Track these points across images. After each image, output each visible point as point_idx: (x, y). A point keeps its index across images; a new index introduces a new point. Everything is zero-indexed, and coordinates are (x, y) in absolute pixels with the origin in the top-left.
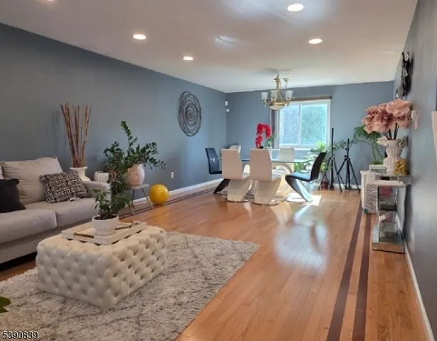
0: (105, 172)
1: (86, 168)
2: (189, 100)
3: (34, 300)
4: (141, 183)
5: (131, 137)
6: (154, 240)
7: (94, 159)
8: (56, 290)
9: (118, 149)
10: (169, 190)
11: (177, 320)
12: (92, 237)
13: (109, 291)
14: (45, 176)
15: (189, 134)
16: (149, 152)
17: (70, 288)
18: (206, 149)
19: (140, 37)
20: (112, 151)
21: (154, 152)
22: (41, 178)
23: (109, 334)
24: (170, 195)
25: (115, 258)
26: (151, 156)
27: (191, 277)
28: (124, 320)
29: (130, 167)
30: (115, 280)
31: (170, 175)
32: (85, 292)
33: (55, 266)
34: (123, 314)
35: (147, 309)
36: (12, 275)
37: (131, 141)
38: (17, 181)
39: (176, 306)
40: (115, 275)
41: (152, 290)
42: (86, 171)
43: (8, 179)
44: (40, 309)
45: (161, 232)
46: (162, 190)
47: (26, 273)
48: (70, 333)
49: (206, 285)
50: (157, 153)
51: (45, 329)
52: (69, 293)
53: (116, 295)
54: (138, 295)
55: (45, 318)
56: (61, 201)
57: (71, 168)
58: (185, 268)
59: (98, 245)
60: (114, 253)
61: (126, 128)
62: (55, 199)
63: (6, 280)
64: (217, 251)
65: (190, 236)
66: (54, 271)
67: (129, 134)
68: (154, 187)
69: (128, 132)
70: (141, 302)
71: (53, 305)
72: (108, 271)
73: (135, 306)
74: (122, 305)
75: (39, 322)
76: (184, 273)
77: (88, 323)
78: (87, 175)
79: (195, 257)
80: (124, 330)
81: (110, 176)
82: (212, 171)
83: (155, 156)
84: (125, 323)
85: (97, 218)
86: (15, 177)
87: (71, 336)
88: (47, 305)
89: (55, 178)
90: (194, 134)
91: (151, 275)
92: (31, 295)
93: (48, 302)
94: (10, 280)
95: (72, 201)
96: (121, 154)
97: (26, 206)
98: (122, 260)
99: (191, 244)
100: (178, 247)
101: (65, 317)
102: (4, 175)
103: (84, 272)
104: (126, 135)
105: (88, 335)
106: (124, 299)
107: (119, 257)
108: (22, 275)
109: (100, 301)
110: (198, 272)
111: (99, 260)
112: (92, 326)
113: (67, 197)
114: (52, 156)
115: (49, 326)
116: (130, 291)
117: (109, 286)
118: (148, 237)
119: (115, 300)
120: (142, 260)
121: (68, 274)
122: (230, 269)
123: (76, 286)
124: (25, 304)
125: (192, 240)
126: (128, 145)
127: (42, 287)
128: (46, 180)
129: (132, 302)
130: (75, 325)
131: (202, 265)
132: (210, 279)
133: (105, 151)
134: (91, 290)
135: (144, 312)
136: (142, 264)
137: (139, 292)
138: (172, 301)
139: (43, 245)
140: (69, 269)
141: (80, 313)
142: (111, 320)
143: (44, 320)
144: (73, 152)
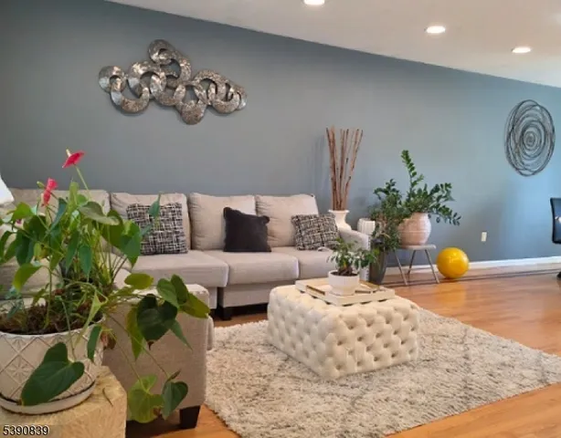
0: (372, 220)
1: (347, 211)
2: (532, 115)
3: (260, 350)
4: (424, 241)
5: (415, 174)
6: (398, 314)
7: (361, 201)
8: (282, 346)
9: (394, 190)
10: (471, 259)
11: (401, 417)
12: (323, 293)
13: (330, 360)
14: (297, 217)
15: (524, 172)
16: (440, 197)
17: (294, 346)
18: (552, 200)
19: (436, 30)
20: (386, 192)
21: (447, 198)
22: (293, 218)
23: (317, 404)
24: (470, 268)
25: (341, 322)
26: (442, 203)
27: (446, 379)
28: (338, 396)
29: (407, 216)
30: (339, 349)
31: (480, 237)
32: (307, 354)
33: (283, 318)
34: (342, 391)
35: (369, 395)
36: (247, 321)
37: (414, 180)
38: (267, 219)
39: (407, 403)
40: (340, 343)
41: (385, 378)
42: (348, 215)
43: (260, 215)
44: (262, 360)
45: (412, 307)
46: (458, 257)
47: (260, 322)
48: (281, 389)
49: (462, 394)
50: (452, 199)
51: (261, 379)
52: (293, 353)
53: (339, 367)
54: (366, 377)
55: (264, 369)
56: (310, 249)
57: (330, 211)
58: (441, 366)
59: (328, 303)
60: (341, 316)
61: (408, 160)
62: (304, 246)
63: (241, 324)
64: (506, 359)
65: (474, 331)
66: (282, 323)
67: (413, 169)
68: (447, 250)
69: (411, 167)
70: (366, 386)
71: (276, 359)
72: (331, 335)
73: (358, 387)
74: (343, 382)
75: (258, 371)
76: (438, 372)
77: (302, 387)
78: (348, 221)
79: (466, 358)
80: (334, 405)
81: (377, 226)
82: (557, 239)
83: (448, 204)
84: (338, 399)
85: (334, 273)
86: (267, 215)
87: (281, 392)
88: (269, 357)
89: (308, 220)
90: (534, 173)
91: (391, 361)
92: (259, 344)
93: (271, 355)
94: (244, 325)
95: (321, 250)
96: (397, 197)
97: (272, 249)
98: (351, 328)
99: (468, 341)
100: (447, 339)
101: (282, 374)
102: (257, 211)
103: (308, 332)
104: (407, 170)
105: (297, 397)
106: (348, 375)
107: (347, 323)
108: (256, 323)
109: (320, 369)
110: (459, 377)
111: (324, 319)
112: (304, 391)
113: (317, 245)
114: (308, 194)
115: (265, 377)
116: (357, 369)
117: (331, 354)
118: (392, 309)
119: (336, 373)
120: (378, 336)
121: (294, 330)
122: (512, 386)
123: (300, 345)
124: (251, 351)
125: (473, 335)
126: (410, 185)
127: (270, 339)
128: (297, 221)
129: (356, 383)
130: (289, 385)
131: (469, 370)
132: (470, 389)
133: (376, 192)
134: (313, 353)
135: (364, 396)
136: (379, 342)
137: (369, 375)
138: (404, 396)
139: (275, 292)
140: (295, 324)
141: (298, 375)
142: (326, 391)
143: (262, 370)
144: (335, 190)
